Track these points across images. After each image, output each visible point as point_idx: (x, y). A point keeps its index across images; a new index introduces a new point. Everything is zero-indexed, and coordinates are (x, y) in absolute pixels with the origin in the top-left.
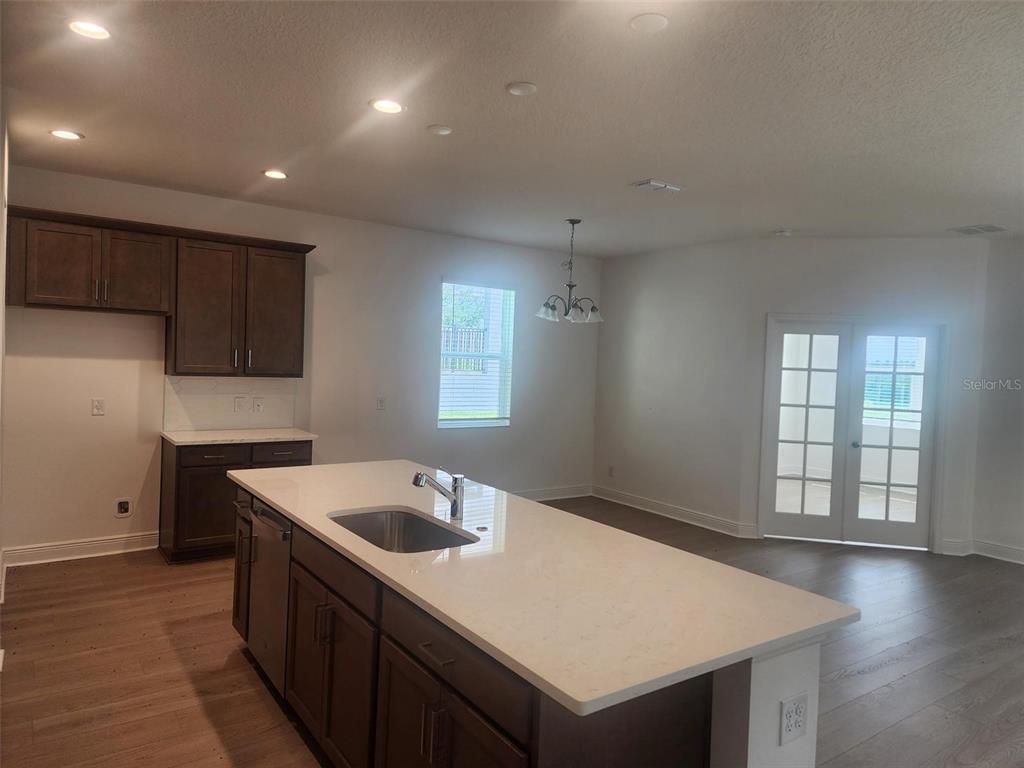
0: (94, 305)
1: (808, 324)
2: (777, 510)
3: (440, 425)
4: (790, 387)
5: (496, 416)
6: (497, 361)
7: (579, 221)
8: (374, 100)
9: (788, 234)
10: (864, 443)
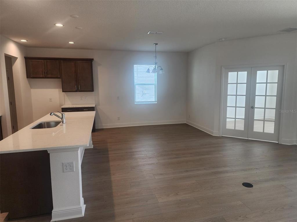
0: (44, 77)
1: (237, 68)
2: (227, 128)
3: (135, 103)
4: (231, 89)
5: (154, 101)
6: (154, 86)
7: (157, 44)
8: (56, 24)
9: (223, 40)
10: (256, 107)
